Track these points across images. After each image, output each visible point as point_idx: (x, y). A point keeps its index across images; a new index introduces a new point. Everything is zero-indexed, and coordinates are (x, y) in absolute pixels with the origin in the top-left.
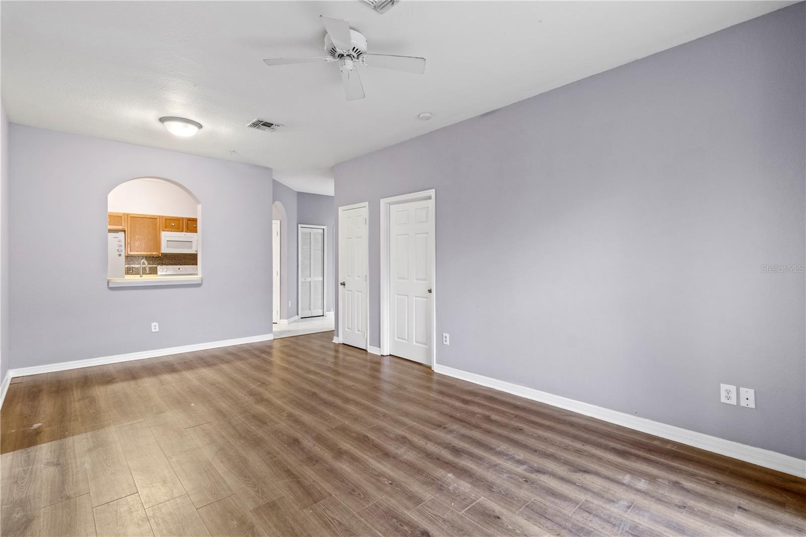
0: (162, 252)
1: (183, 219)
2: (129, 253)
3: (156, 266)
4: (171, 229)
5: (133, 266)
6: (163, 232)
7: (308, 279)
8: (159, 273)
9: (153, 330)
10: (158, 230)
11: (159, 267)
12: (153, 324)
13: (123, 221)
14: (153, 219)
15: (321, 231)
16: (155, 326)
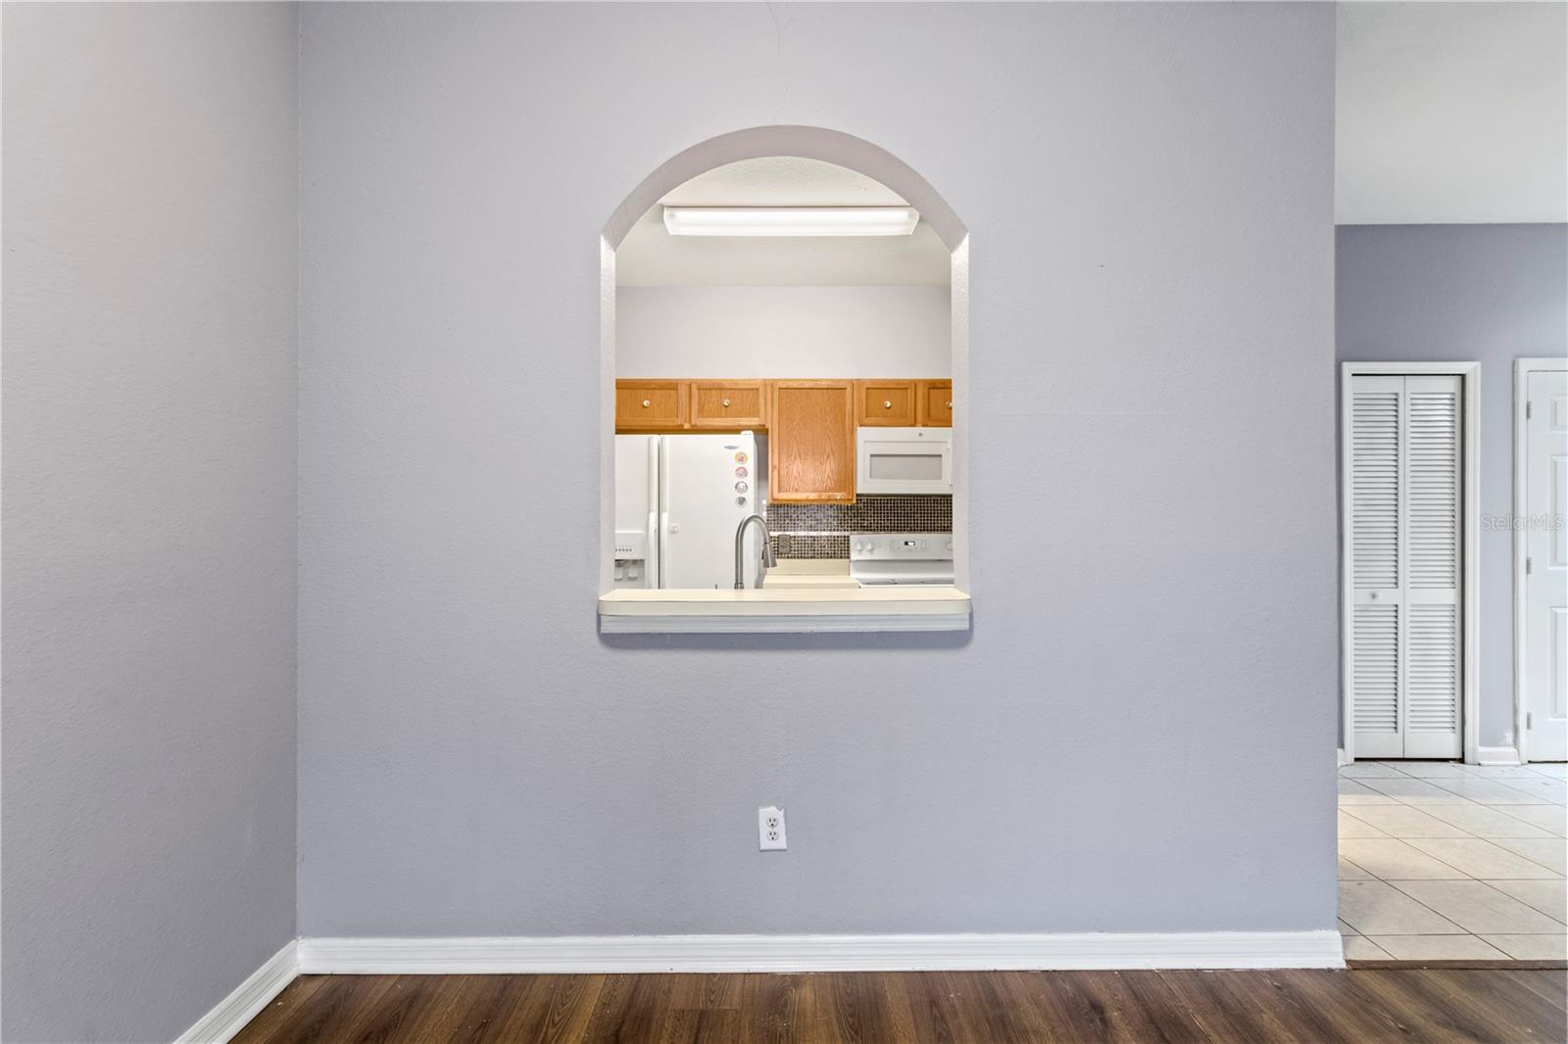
0: (859, 492)
1: (915, 383)
2: (777, 496)
3: (846, 533)
4: (882, 420)
5: (792, 534)
6: (859, 429)
7: (1387, 597)
8: (854, 556)
9: (766, 843)
10: (848, 421)
11: (855, 538)
12: (767, 812)
13: (762, 401)
14: (836, 390)
15: (1452, 385)
16: (773, 823)
